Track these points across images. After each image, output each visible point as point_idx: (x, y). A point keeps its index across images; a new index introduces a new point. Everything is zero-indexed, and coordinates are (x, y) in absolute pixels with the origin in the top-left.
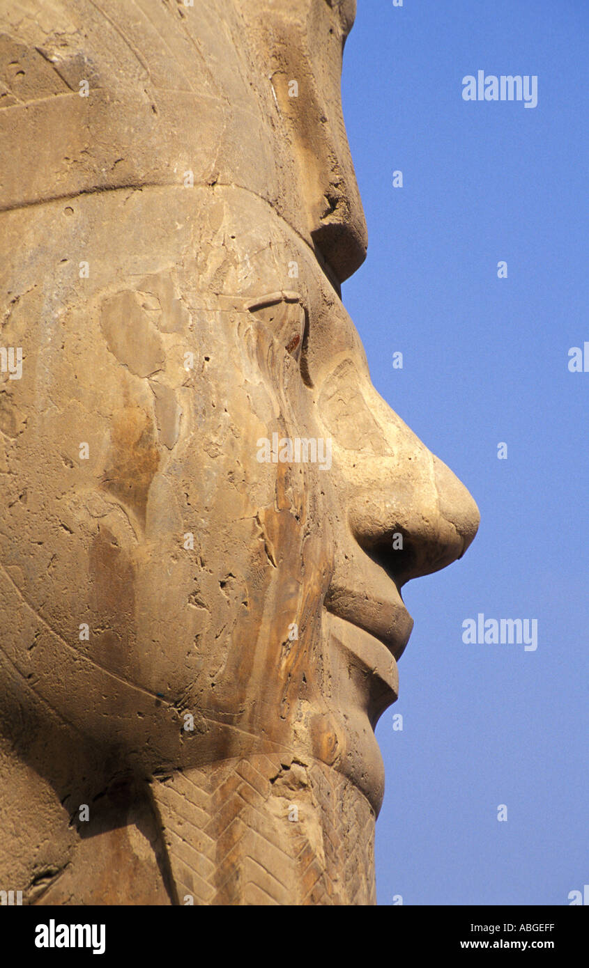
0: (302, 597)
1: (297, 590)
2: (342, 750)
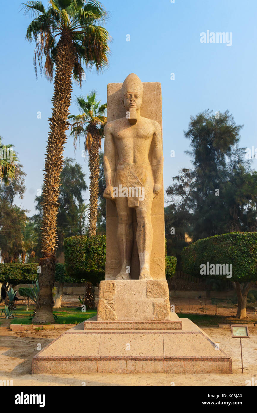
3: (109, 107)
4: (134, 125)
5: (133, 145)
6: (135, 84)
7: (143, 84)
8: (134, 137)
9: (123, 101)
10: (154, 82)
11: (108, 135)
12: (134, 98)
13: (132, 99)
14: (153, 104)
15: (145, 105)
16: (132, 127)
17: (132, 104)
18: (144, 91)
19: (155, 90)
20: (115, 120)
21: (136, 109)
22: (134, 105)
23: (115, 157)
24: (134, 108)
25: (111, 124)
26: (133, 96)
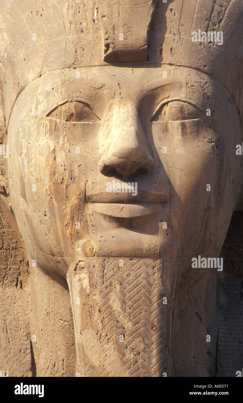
0: (69, 208)
1: (66, 206)
2: (96, 250)
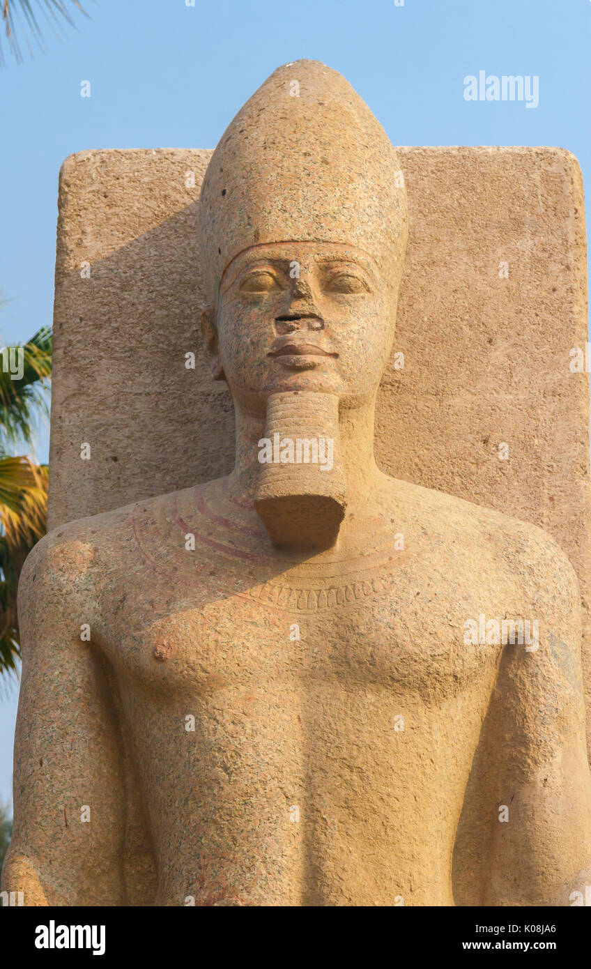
3: (72, 383)
4: (318, 559)
5: (298, 755)
6: (325, 162)
7: (410, 163)
8: (310, 678)
9: (210, 319)
10: (517, 149)
11: (57, 647)
12: (318, 301)
13: (297, 307)
14: (498, 355)
15: (427, 364)
16: (294, 571)
17: (294, 351)
18: (412, 233)
19: (518, 224)
20: (125, 502)
21: (335, 400)
22: (312, 367)
23: (122, 875)
24: (322, 389)
25: (85, 548)
26: (310, 279)
